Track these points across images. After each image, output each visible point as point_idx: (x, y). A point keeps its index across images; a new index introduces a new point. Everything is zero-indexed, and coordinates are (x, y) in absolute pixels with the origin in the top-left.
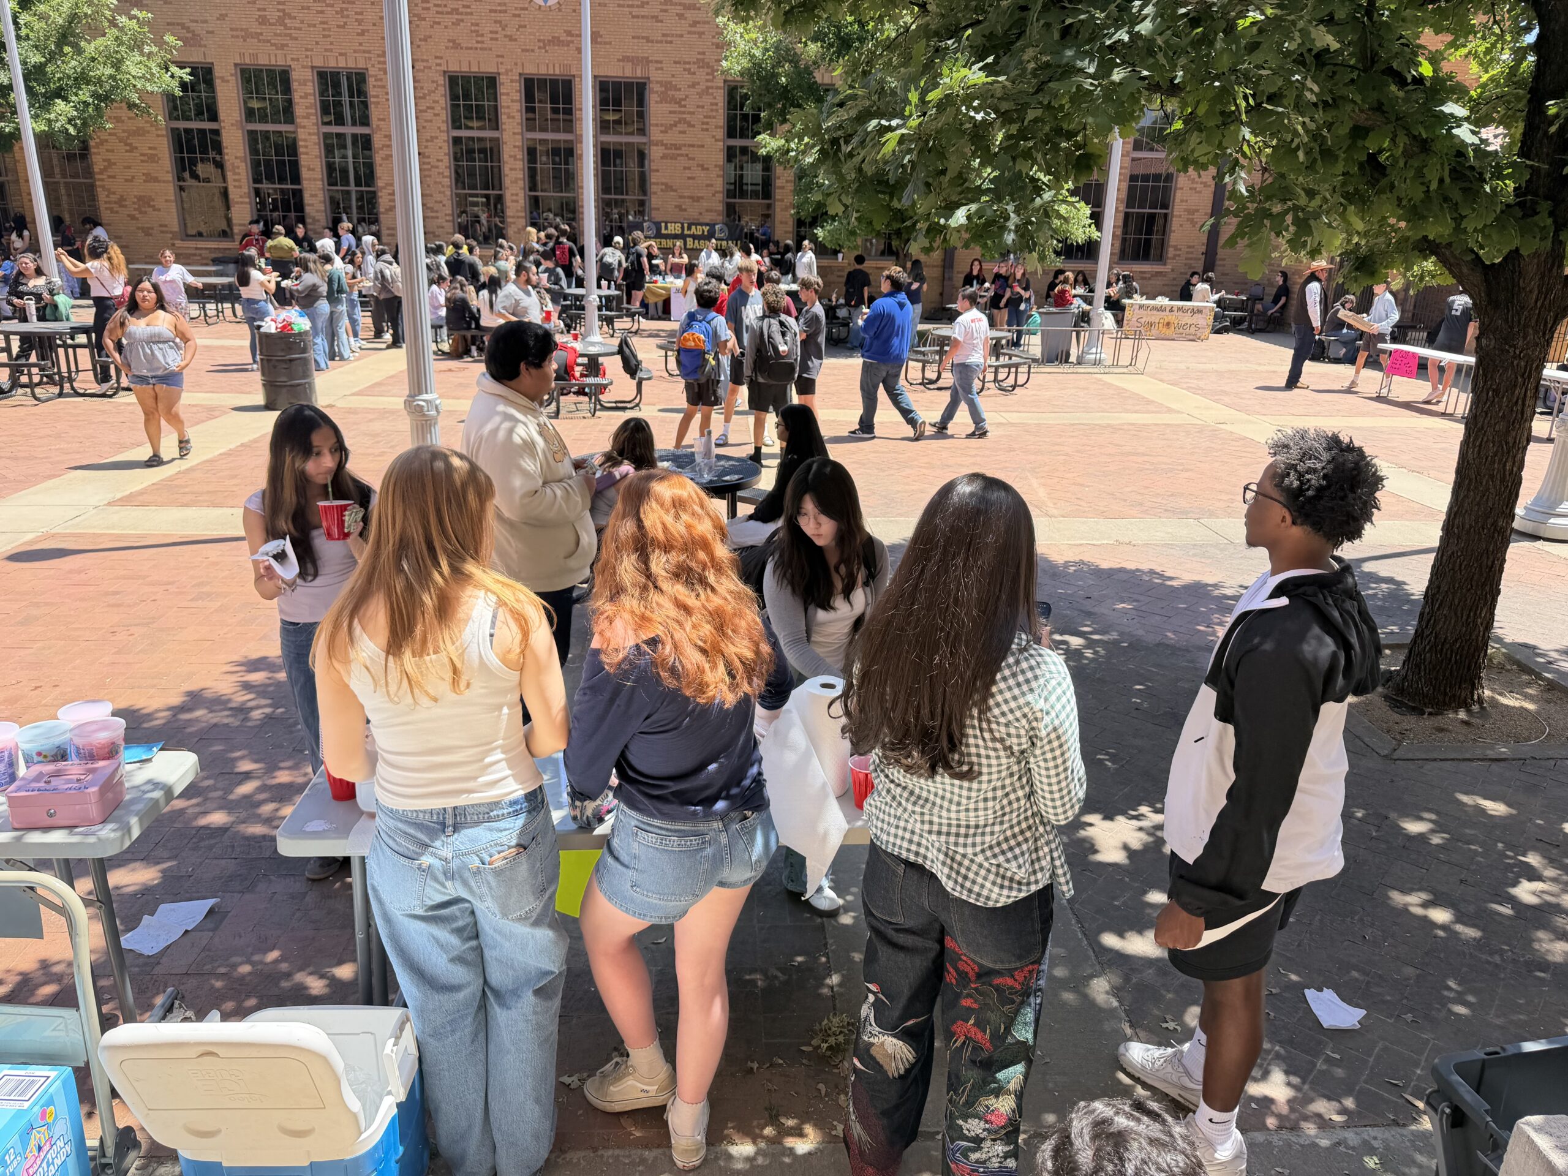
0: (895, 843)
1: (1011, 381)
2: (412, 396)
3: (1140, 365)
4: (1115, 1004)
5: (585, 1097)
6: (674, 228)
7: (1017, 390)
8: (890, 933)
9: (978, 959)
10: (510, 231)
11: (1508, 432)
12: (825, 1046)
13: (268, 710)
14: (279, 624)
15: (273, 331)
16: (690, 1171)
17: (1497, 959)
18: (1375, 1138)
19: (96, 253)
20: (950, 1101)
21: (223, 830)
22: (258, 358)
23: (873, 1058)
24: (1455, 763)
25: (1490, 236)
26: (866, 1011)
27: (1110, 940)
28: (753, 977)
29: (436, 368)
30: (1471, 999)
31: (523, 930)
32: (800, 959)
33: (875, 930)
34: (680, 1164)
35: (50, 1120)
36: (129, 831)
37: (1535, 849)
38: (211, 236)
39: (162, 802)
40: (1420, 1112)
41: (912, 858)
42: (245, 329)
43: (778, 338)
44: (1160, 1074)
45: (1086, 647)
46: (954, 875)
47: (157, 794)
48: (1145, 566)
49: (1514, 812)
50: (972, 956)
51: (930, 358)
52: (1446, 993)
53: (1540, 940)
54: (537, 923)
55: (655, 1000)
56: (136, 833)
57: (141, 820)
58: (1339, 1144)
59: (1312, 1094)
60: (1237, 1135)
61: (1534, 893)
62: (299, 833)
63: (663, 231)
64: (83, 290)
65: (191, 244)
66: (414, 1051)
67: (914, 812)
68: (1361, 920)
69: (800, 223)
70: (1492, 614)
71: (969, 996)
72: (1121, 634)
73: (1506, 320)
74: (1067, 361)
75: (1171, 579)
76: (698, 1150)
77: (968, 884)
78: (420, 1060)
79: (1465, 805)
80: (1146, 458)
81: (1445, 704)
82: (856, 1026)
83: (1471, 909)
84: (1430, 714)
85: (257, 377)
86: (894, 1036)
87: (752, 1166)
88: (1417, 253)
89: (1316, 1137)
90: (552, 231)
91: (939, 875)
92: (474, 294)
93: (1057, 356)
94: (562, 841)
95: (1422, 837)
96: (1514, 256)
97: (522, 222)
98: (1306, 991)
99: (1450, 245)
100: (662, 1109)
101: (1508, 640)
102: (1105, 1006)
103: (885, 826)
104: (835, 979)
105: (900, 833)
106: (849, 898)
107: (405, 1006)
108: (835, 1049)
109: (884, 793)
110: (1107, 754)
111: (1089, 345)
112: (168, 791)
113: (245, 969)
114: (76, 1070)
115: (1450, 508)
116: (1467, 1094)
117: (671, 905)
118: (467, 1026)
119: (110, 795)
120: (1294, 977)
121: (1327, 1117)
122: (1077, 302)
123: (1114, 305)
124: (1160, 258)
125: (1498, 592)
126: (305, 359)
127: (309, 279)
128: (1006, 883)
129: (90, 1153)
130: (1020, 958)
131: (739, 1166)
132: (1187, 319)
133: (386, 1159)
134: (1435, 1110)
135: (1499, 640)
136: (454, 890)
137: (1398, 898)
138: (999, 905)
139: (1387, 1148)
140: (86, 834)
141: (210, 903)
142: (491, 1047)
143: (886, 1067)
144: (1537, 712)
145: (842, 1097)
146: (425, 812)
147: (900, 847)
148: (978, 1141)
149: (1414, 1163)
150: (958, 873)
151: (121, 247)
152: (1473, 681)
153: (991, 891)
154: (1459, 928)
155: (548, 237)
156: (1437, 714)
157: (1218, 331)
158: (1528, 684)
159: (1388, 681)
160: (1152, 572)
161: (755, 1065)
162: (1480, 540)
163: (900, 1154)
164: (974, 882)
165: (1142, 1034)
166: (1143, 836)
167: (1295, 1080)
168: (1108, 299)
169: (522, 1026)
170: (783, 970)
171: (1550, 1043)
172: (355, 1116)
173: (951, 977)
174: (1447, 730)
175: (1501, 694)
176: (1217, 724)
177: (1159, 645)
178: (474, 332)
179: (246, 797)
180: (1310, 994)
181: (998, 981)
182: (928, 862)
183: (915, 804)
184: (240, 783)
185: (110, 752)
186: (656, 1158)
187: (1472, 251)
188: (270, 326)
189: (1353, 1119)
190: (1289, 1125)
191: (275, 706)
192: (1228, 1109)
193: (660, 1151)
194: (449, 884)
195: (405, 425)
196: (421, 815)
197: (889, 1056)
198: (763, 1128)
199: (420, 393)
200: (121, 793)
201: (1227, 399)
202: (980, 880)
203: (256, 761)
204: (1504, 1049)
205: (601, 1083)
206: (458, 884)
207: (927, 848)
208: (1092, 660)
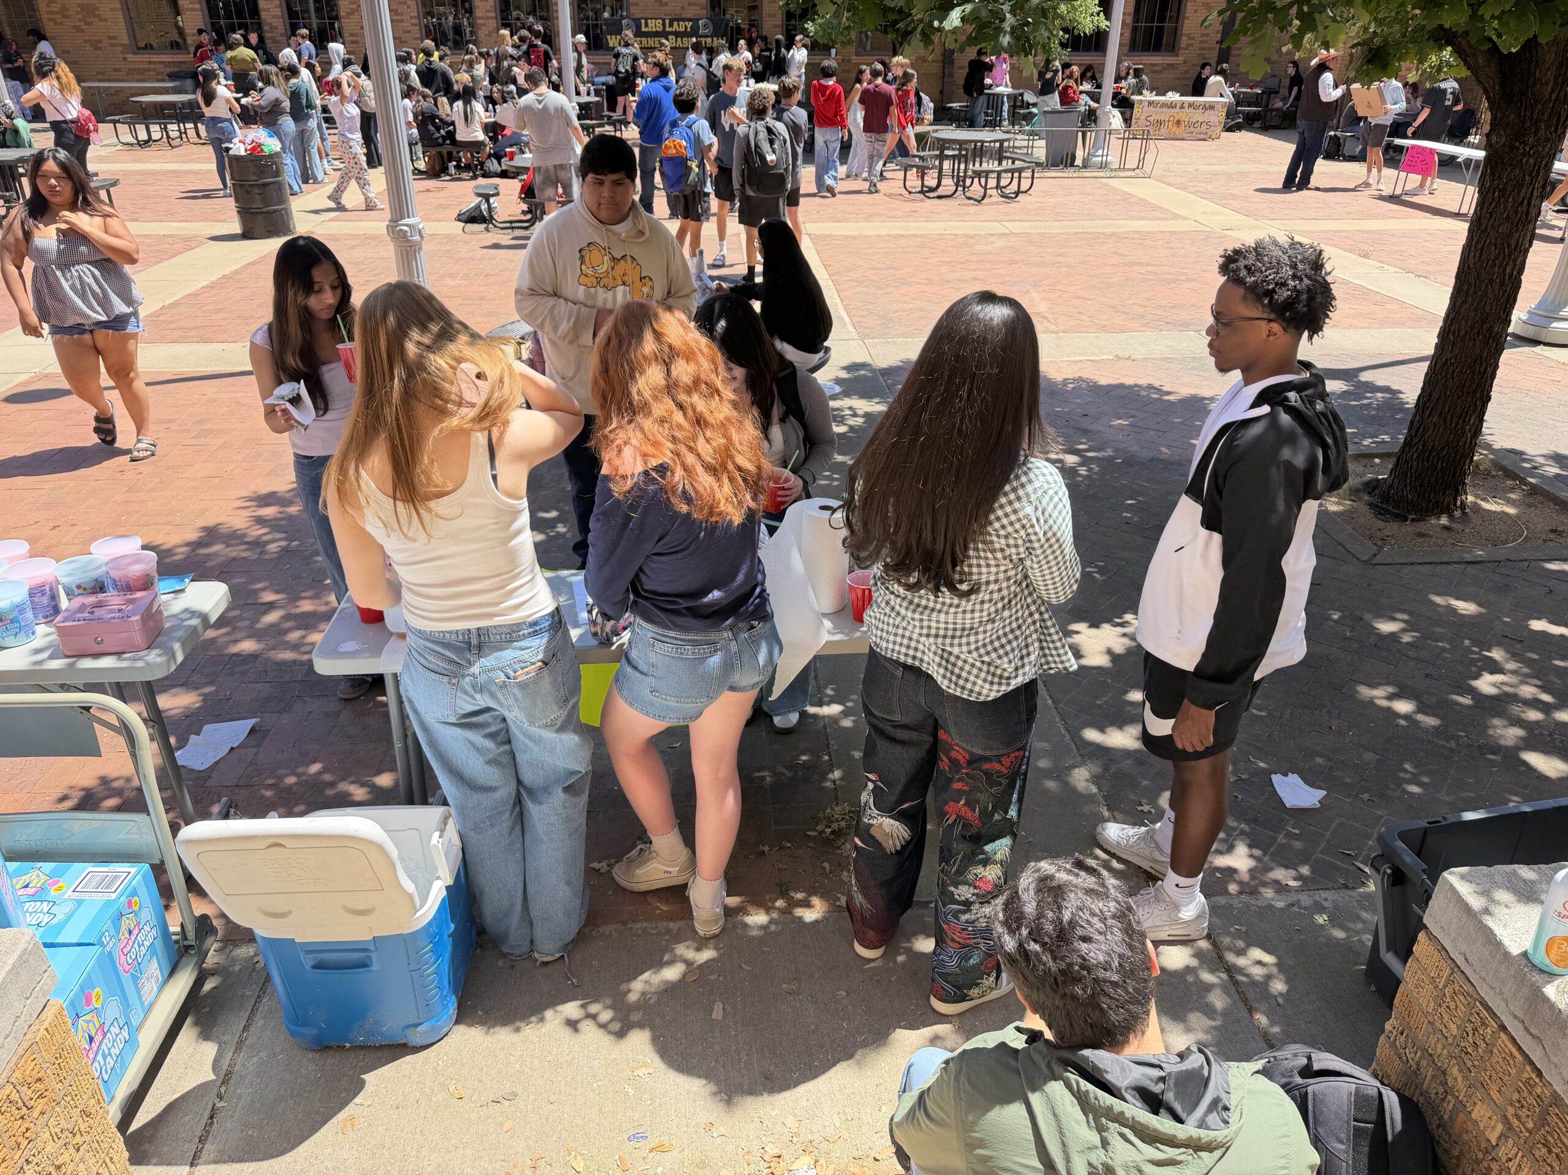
0: (893, 648)
1: (1014, 187)
2: (395, 221)
3: (1147, 168)
4: (1094, 790)
5: (613, 879)
6: (654, 25)
7: (1021, 197)
8: (888, 729)
9: (969, 748)
10: (482, 34)
11: (1510, 235)
12: (828, 830)
13: (283, 543)
14: (293, 458)
15: (243, 153)
16: (710, 938)
17: (1453, 744)
18: (1326, 900)
19: (44, 71)
20: (942, 871)
21: (253, 657)
22: (229, 183)
23: (873, 837)
24: (1432, 567)
25: (1507, 23)
26: (866, 797)
27: (1091, 735)
28: (762, 774)
29: (416, 187)
30: (1426, 779)
31: (549, 735)
32: (804, 758)
33: (874, 727)
34: (701, 933)
35: (136, 909)
36: (173, 656)
37: (1499, 644)
38: (162, 49)
39: (200, 629)
40: (1367, 877)
41: (910, 661)
42: (209, 151)
43: (765, 147)
44: (1134, 850)
45: (1080, 465)
46: (948, 675)
47: (195, 622)
48: (1143, 382)
49: (1483, 611)
50: (964, 745)
51: (929, 164)
52: (1402, 775)
53: (1494, 727)
54: (561, 729)
55: (673, 796)
56: (180, 657)
57: (183, 646)
58: (1293, 905)
59: (1273, 864)
60: (1201, 898)
61: (1494, 685)
62: (334, 653)
63: (644, 29)
64: (37, 114)
65: (144, 57)
66: (457, 841)
67: (913, 619)
68: (1329, 712)
69: (790, 16)
70: (1481, 420)
71: (960, 780)
72: (1116, 450)
73: (1519, 115)
74: (1072, 165)
75: (1169, 393)
76: (717, 921)
77: (961, 682)
78: (463, 849)
79: (1438, 605)
80: (1149, 268)
81: (1428, 510)
82: (857, 812)
83: (1434, 700)
84: (1413, 520)
85: (231, 203)
86: (891, 817)
87: (766, 933)
88: (1432, 42)
89: (1273, 899)
90: (525, 32)
91: (935, 676)
92: (447, 107)
93: (1062, 159)
94: (582, 655)
95: (1393, 636)
96: (1531, 45)
97: (493, 24)
98: (1273, 777)
99: (1467, 33)
100: (685, 886)
101: (1497, 446)
102: (1084, 792)
103: (884, 635)
104: (837, 774)
105: (899, 640)
106: (849, 704)
107: (445, 803)
108: (838, 834)
109: (883, 605)
110: (1096, 566)
111: (1095, 147)
112: (204, 618)
113: (291, 780)
114: (153, 866)
115: (1448, 315)
116: (1409, 858)
117: (688, 707)
118: (506, 820)
119: (151, 624)
120: (1262, 765)
121: (1284, 883)
122: (1085, 98)
123: (1123, 103)
124: (1173, 48)
125: (1489, 398)
126: (278, 182)
127: (272, 93)
128: (996, 680)
129: (174, 938)
130: (1007, 745)
131: (754, 933)
132: (1198, 116)
133: (440, 934)
134: (1378, 871)
135: (1488, 446)
136: (482, 701)
137: (1365, 692)
138: (989, 699)
139: (1336, 907)
140: (134, 660)
141: (250, 723)
142: (527, 837)
143: (884, 844)
144: (1518, 516)
145: (845, 873)
146: (450, 632)
147: (899, 653)
148: (967, 904)
149: (1359, 918)
150: (952, 673)
151: (67, 63)
152: (1457, 487)
153: (982, 687)
154: (1420, 717)
155: (522, 39)
156: (1419, 520)
157: (1230, 129)
158: (1512, 489)
159: (1375, 488)
160: (1150, 387)
161: (766, 848)
162: (1474, 345)
163: (897, 920)
164: (967, 680)
165: (1118, 816)
166: (1127, 642)
167: (1257, 852)
168: (1116, 95)
169: (553, 819)
170: (788, 768)
171: (1489, 812)
172: (410, 896)
173: (944, 764)
174: (1427, 535)
175: (1483, 500)
176: (1204, 532)
177: (1152, 460)
178: (450, 148)
179: (272, 626)
180: (1276, 779)
181: (986, 766)
182: (925, 665)
183: (914, 611)
184: (265, 613)
185: (146, 584)
186: (680, 929)
187: (1490, 40)
188: (238, 148)
189: (1307, 883)
190: (1250, 889)
191: (290, 539)
192: (1192, 874)
193: (683, 923)
194: (478, 696)
195: (389, 251)
196: (447, 635)
197: (887, 835)
198: (776, 900)
199: (402, 218)
200: (160, 621)
201: (1235, 204)
202: (972, 678)
203: (278, 592)
204: (1444, 818)
205: (628, 867)
206: (486, 696)
207: (924, 653)
208: (1086, 477)
